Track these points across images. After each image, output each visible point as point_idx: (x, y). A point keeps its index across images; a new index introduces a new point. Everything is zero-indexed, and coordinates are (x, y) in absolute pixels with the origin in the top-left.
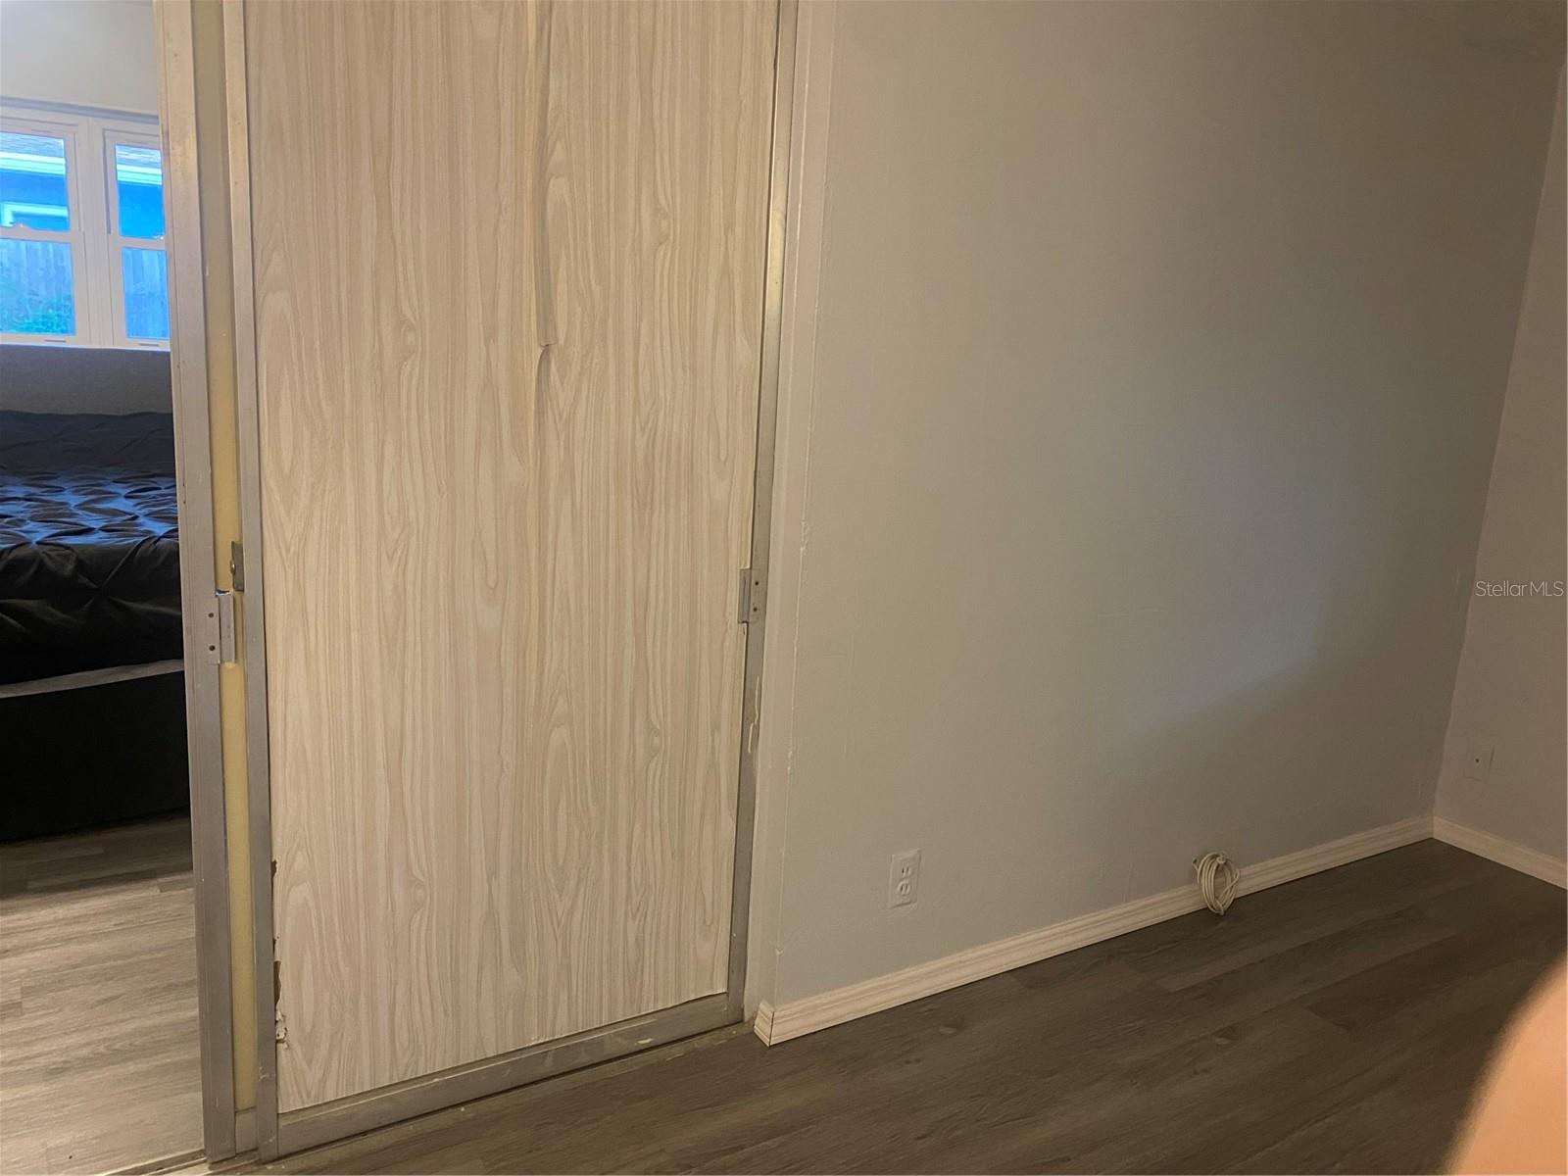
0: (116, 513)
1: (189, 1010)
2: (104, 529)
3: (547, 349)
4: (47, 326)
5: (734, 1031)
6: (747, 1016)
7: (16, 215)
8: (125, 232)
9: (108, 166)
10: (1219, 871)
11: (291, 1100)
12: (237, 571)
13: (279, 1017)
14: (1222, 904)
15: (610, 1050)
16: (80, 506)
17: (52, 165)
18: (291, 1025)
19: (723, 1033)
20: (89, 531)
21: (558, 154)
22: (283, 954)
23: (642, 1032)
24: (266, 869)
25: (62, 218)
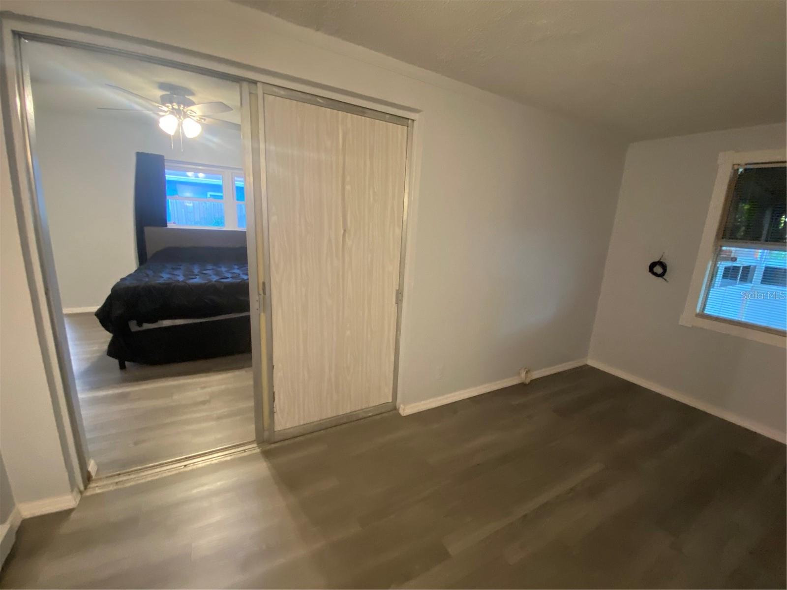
0: (234, 273)
1: (251, 404)
2: (232, 278)
3: (345, 231)
4: (218, 224)
5: (394, 412)
6: (397, 407)
7: (211, 195)
8: (237, 200)
9: (233, 181)
10: (527, 372)
11: (278, 428)
12: (264, 289)
13: (275, 406)
14: (528, 381)
15: (360, 416)
16: (226, 271)
17: (218, 182)
18: (278, 408)
19: (391, 412)
20: (227, 278)
21: (348, 179)
22: (276, 389)
23: (369, 411)
24: (271, 367)
25: (221, 196)
